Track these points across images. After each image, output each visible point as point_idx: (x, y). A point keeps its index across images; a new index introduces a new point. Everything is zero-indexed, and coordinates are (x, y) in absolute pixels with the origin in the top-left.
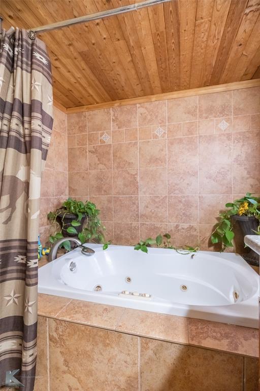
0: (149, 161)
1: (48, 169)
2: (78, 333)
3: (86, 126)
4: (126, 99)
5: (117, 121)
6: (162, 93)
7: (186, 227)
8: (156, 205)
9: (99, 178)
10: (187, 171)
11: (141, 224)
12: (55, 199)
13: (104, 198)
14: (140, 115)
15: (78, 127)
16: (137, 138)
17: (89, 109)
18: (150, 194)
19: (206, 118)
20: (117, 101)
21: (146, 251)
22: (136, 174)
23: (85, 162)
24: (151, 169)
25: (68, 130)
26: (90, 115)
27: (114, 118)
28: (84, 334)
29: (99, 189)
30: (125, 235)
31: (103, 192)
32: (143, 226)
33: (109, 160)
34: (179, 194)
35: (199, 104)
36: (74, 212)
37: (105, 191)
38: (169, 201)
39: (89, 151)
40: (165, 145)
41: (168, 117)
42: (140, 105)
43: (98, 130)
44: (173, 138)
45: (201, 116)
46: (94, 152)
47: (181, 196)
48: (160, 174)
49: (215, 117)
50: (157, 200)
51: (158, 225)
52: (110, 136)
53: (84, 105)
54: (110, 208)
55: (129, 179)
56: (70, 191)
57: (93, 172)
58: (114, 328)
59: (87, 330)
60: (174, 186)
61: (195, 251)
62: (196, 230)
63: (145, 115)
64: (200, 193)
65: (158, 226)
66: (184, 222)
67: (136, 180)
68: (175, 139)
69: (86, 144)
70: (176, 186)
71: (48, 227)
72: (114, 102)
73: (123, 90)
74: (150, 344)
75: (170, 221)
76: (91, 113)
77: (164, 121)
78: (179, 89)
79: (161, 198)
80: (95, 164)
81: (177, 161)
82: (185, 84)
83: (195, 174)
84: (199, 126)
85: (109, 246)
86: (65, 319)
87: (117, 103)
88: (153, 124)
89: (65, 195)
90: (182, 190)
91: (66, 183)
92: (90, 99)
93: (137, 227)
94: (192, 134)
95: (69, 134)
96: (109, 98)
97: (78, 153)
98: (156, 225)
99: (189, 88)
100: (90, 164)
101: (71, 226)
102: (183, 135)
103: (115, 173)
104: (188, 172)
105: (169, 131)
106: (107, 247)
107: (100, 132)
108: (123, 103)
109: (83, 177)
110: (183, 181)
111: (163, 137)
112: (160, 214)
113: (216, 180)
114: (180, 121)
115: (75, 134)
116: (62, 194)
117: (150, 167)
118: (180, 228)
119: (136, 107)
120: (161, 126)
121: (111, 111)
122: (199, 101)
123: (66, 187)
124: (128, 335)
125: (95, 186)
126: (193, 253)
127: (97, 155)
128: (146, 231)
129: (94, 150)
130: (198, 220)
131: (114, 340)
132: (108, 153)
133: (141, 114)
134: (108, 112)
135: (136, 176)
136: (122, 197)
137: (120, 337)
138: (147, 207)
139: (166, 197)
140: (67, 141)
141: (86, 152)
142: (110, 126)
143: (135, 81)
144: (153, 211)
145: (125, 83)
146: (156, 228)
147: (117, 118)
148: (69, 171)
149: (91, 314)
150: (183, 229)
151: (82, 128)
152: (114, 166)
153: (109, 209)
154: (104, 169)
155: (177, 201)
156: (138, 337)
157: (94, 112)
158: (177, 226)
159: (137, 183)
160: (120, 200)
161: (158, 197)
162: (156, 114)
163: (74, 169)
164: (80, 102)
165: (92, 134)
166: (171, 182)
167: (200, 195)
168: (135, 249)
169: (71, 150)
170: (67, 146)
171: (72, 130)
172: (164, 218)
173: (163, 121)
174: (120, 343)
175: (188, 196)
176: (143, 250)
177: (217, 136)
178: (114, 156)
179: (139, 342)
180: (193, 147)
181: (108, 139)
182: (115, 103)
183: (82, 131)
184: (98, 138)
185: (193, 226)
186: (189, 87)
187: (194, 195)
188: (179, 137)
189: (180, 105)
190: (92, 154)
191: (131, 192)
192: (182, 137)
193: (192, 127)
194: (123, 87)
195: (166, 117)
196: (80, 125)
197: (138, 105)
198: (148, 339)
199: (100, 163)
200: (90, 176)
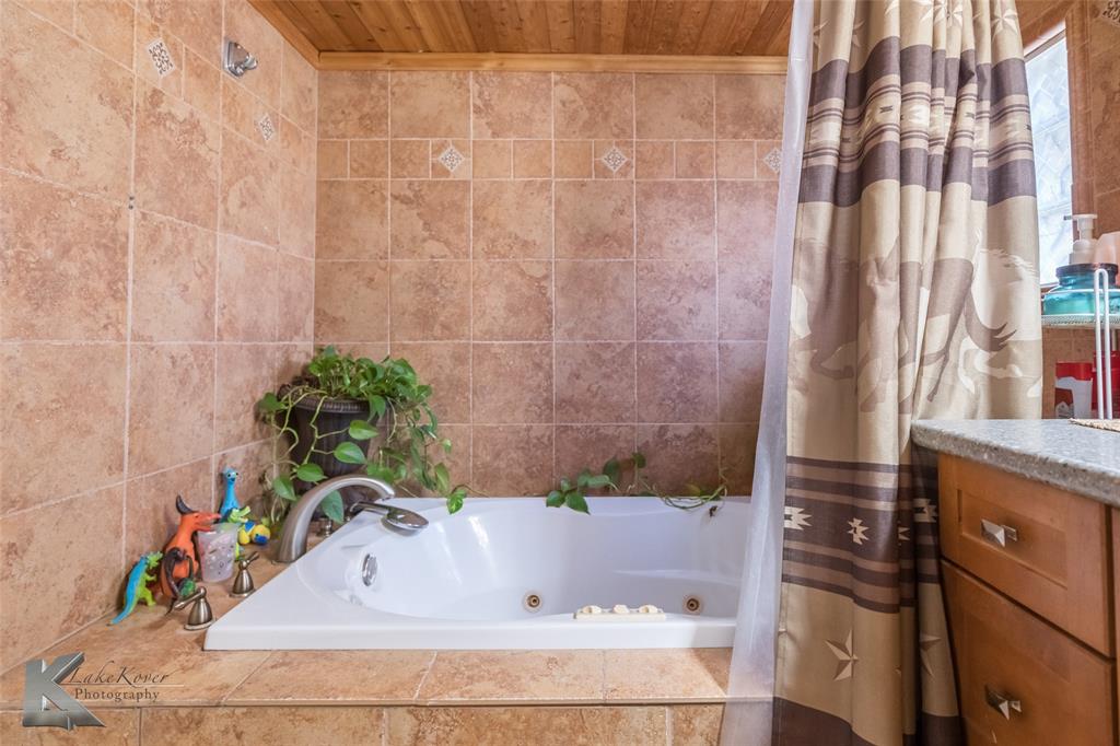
0: (583, 240)
1: (263, 245)
2: (489, 734)
3: (385, 115)
4: (518, 52)
5: (487, 113)
6: (623, 53)
7: (685, 434)
8: (604, 369)
9: (424, 284)
10: (688, 274)
11: (558, 428)
12: (278, 348)
13: (441, 348)
14: (560, 105)
15: (356, 115)
16: (550, 170)
17: (398, 66)
18: (586, 337)
19: (734, 137)
20: (493, 55)
21: (584, 508)
22: (546, 277)
23: (375, 231)
24: (590, 262)
25: (320, 121)
26: (400, 84)
27: (479, 102)
28: (510, 734)
29: (425, 320)
30: (509, 466)
31: (437, 330)
32: (563, 435)
33: (460, 229)
34: (667, 338)
35: (717, 98)
36: (353, 392)
37: (445, 327)
38: (639, 359)
39: (395, 197)
40: (629, 198)
41: (637, 123)
42: (558, 77)
43: (427, 133)
44: (651, 180)
45: (721, 131)
46: (412, 202)
47: (673, 345)
48: (617, 279)
49: (756, 136)
50: (607, 355)
51: (609, 429)
52: (467, 156)
53: (382, 51)
54: (459, 380)
55: (524, 290)
56: (318, 324)
57: (407, 264)
58: (600, 697)
59: (519, 718)
60: (653, 316)
61: (716, 498)
62: (711, 439)
63: (574, 106)
64: (721, 337)
65: (610, 432)
66: (679, 420)
67: (544, 294)
68: (655, 184)
69: (383, 174)
70: (659, 316)
71: (253, 445)
72: (481, 56)
73: (519, 29)
74: (696, 722)
75: (643, 415)
76: (405, 77)
77: (628, 130)
78: (670, 52)
79: (618, 350)
80: (414, 239)
81: (660, 246)
82: (687, 41)
83: (708, 284)
84: (717, 156)
85: (464, 500)
86: (445, 699)
87: (490, 62)
88: (595, 136)
89: (305, 337)
90: (677, 325)
91: (309, 298)
92: (410, 38)
93: (545, 440)
94: (700, 174)
95: (324, 134)
96: (469, 42)
97: (353, 199)
98: (602, 431)
99: (693, 53)
100: (395, 238)
101: (348, 438)
102: (677, 176)
103: (481, 270)
104: (691, 277)
105: (641, 159)
106: (459, 506)
107: (431, 141)
108: (509, 64)
109: (372, 280)
110: (679, 301)
111: (625, 175)
112: (615, 397)
113: (761, 303)
114: (670, 137)
115: (344, 136)
116: (297, 333)
117: (587, 258)
118: (669, 435)
119: (549, 80)
120: (617, 144)
121: (471, 82)
122: (717, 90)
123: (307, 311)
124: (639, 709)
125: (412, 309)
126: (712, 504)
127: (422, 210)
128: (575, 449)
129: (410, 194)
130: (718, 411)
131: (599, 730)
132: (458, 208)
133: (564, 104)
134: (461, 83)
135: (543, 283)
136: (502, 346)
137: (617, 717)
138: (578, 377)
139: (631, 346)
140: (314, 156)
141: (384, 200)
142: (468, 128)
143: (561, 11)
144: (594, 388)
145: (532, 13)
146: (602, 438)
147: (487, 105)
148: (317, 257)
149: (519, 678)
150: (678, 437)
151: (371, 122)
152: (479, 248)
153: (458, 386)
154: (445, 256)
155: (662, 358)
156: (667, 709)
157: (415, 77)
158: (663, 430)
159: (549, 303)
160: (495, 356)
161: (609, 345)
162: (606, 109)
163: (339, 250)
164: (372, 40)
165: (407, 142)
166: (645, 303)
167: (722, 342)
168: (548, 505)
169: (328, 190)
170: (314, 174)
171: (336, 122)
172: (627, 409)
173: (623, 131)
174: (617, 736)
175: (690, 345)
176: (573, 507)
177: (763, 186)
178: (476, 217)
179: (668, 720)
180: (704, 210)
181: (458, 165)
182: (483, 60)
183: (369, 130)
184: (425, 158)
185: (703, 430)
186: (694, 49)
187: (706, 341)
188: (668, 180)
189: (668, 93)
190: (404, 207)
191: (530, 331)
192: (674, 179)
193: (701, 157)
194: (521, 20)
195: (631, 121)
196: (366, 109)
197: (553, 77)
198: (692, 708)
199: (432, 237)
200: (396, 277)
